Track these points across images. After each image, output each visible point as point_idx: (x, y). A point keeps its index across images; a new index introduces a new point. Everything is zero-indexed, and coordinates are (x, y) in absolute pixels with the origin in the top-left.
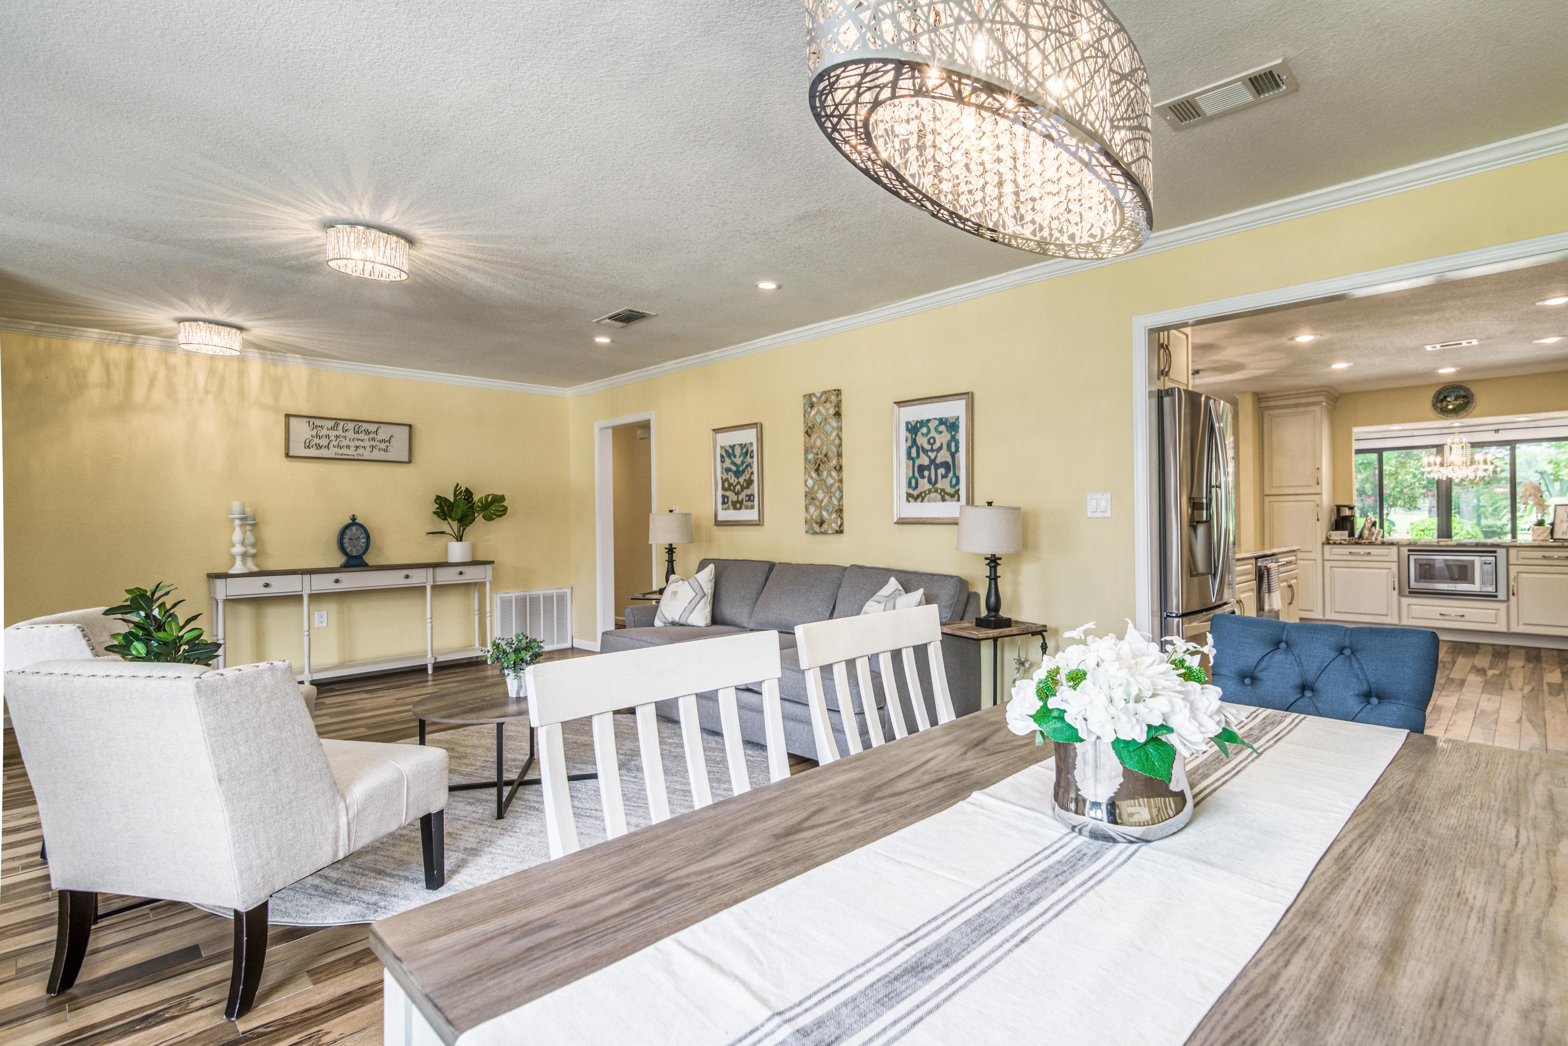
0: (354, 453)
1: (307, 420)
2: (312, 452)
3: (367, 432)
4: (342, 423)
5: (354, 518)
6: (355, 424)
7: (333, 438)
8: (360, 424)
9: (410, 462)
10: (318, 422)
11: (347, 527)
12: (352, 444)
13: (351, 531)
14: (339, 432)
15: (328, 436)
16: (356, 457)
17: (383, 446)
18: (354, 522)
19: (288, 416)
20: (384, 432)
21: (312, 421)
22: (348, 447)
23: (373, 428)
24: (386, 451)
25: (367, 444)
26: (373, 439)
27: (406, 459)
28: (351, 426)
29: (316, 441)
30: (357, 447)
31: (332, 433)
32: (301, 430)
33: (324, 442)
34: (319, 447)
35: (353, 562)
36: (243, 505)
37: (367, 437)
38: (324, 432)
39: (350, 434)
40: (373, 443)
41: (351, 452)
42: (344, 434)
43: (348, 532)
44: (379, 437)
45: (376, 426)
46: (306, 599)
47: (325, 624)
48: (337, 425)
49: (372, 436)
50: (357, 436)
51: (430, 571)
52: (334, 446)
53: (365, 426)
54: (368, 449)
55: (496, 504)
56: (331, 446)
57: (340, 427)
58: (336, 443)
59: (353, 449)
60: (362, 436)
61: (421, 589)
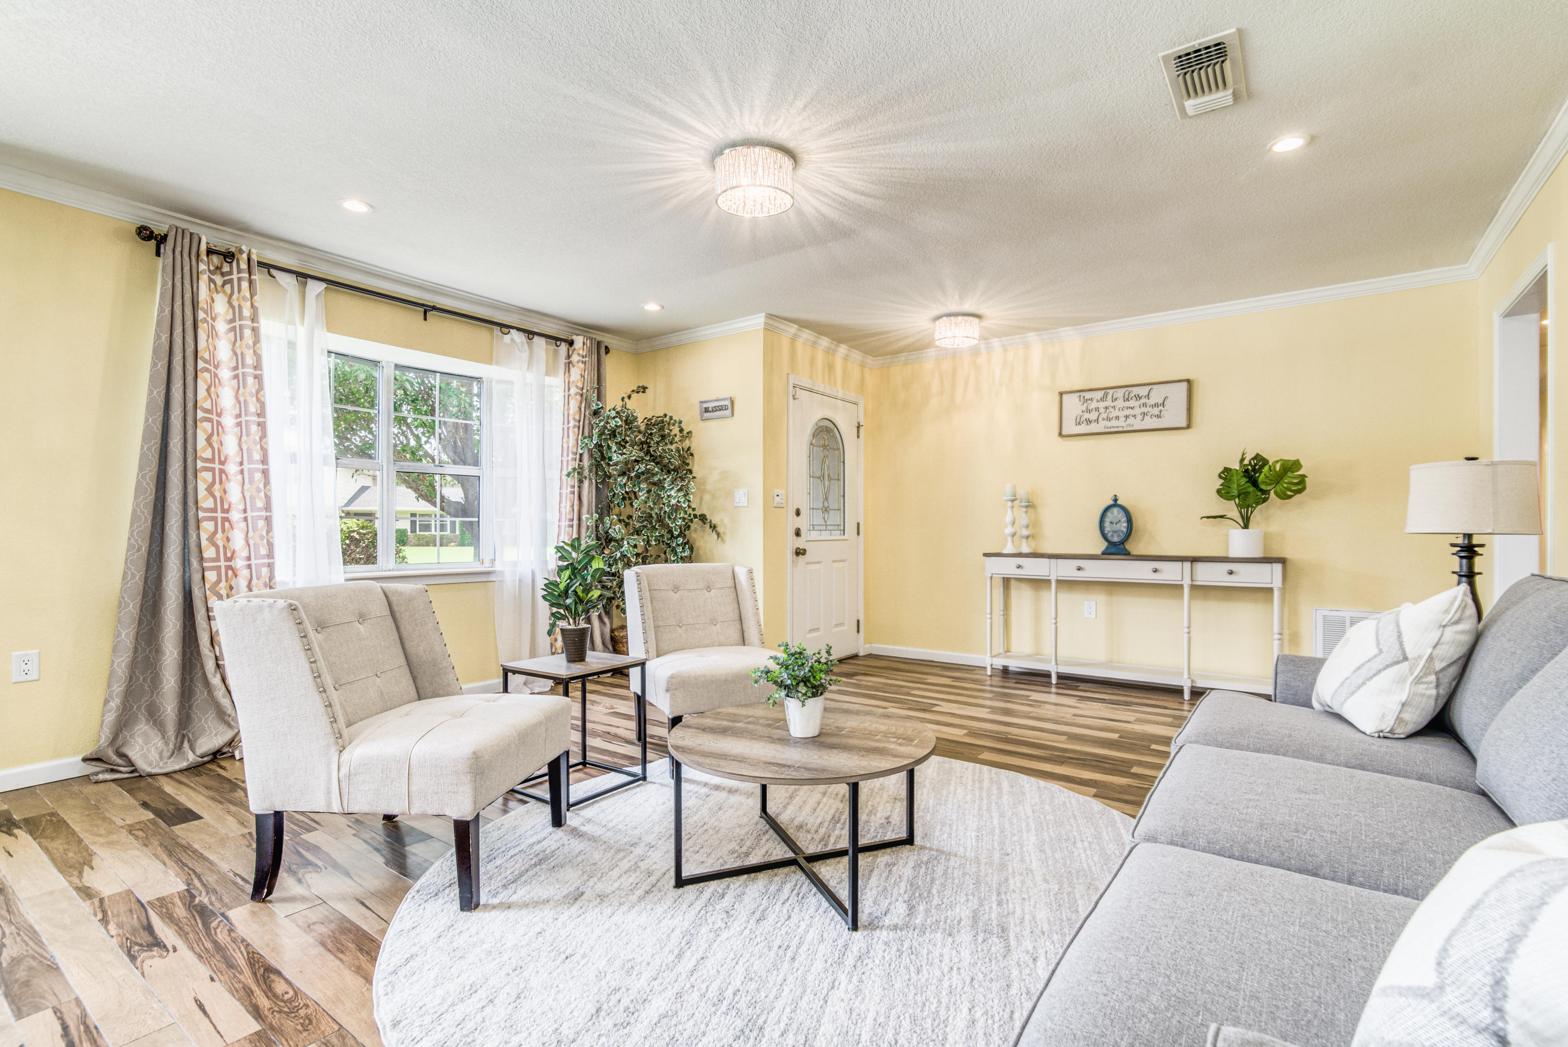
0: (1123, 424)
1: (1078, 394)
2: (1084, 429)
3: (1138, 397)
4: (1111, 392)
5: (1116, 500)
6: (1124, 390)
7: (1102, 410)
8: (1130, 389)
9: (1189, 426)
10: (1088, 395)
11: (1107, 509)
12: (1122, 414)
13: (1112, 513)
14: (1109, 403)
15: (1097, 409)
16: (1126, 429)
17: (1156, 411)
18: (1115, 504)
19: (1061, 394)
20: (1157, 395)
21: (1082, 394)
22: (1117, 418)
23: (1143, 391)
24: (1159, 416)
25: (1137, 411)
26: (1145, 405)
27: (1184, 424)
28: (1120, 393)
29: (1087, 416)
30: (1127, 417)
31: (1102, 405)
32: (1073, 406)
33: (1093, 416)
34: (1089, 422)
35: (1113, 550)
36: (1014, 487)
37: (1138, 403)
38: (1094, 405)
39: (1120, 403)
40: (1144, 410)
41: (1121, 424)
42: (1113, 404)
43: (1109, 514)
44: (1152, 401)
45: (1148, 388)
46: (1053, 584)
47: (1093, 616)
48: (1106, 395)
49: (1143, 400)
50: (1127, 404)
51: (1187, 565)
52: (1103, 419)
53: (1136, 391)
54: (1139, 417)
55: (1289, 474)
56: (1100, 419)
57: (1109, 397)
58: (1104, 416)
59: (1122, 419)
60: (1132, 403)
61: (1176, 588)
